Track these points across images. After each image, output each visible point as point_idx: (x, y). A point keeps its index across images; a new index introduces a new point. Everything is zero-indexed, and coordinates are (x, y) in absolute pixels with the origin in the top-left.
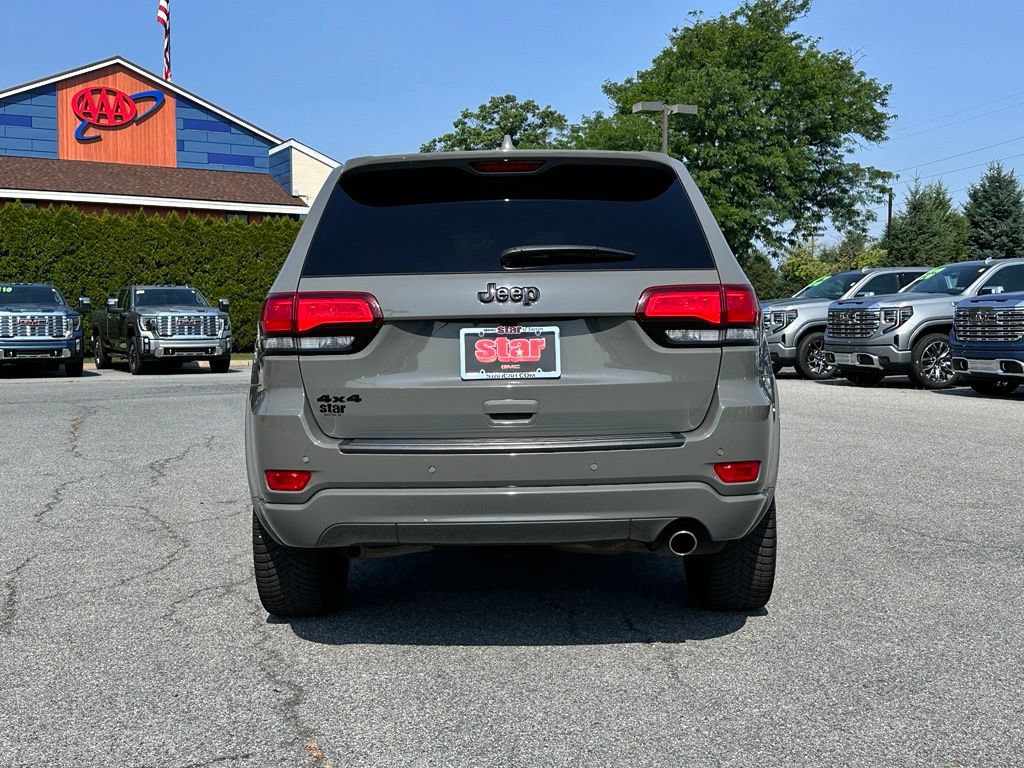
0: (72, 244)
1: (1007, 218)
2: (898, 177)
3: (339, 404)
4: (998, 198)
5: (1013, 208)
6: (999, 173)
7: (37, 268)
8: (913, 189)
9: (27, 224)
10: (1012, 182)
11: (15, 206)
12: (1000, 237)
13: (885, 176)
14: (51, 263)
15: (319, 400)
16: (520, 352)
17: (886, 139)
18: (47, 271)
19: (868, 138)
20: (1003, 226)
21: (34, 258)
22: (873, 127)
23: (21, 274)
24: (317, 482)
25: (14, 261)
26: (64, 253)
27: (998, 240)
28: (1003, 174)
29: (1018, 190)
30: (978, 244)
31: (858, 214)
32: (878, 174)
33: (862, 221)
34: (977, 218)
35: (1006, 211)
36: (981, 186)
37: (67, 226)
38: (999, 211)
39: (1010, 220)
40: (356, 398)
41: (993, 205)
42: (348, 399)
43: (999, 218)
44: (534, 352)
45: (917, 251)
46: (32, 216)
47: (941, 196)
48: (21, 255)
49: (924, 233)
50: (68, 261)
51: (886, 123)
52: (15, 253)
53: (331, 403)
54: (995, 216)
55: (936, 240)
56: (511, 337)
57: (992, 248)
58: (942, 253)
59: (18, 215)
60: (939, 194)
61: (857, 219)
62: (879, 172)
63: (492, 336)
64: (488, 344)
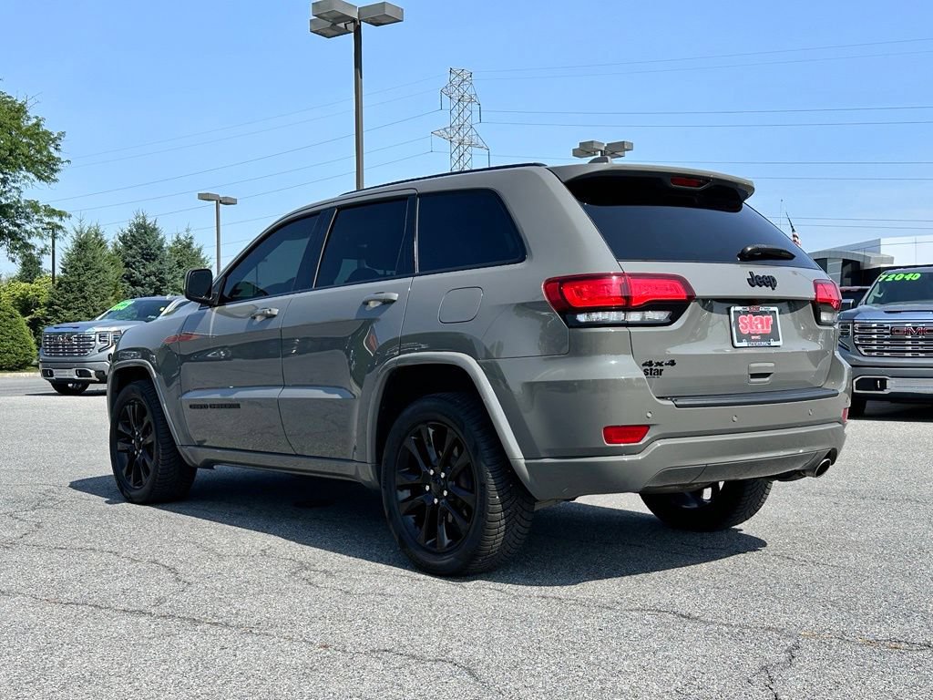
1: (154, 260)
2: (70, 216)
3: (659, 368)
4: (146, 243)
5: (159, 252)
6: (144, 222)
8: (78, 229)
10: (155, 229)
12: (149, 276)
13: (61, 214)
15: (643, 365)
16: (759, 326)
17: (55, 180)
19: (40, 178)
20: (152, 267)
22: (45, 168)
24: (655, 434)
27: (147, 279)
28: (148, 222)
29: (160, 237)
30: (130, 281)
31: (34, 248)
32: (52, 212)
33: (38, 254)
34: (128, 259)
35: (153, 254)
36: (130, 231)
38: (147, 254)
39: (157, 262)
40: (672, 363)
41: (141, 248)
42: (666, 364)
43: (146, 260)
44: (768, 327)
45: (85, 285)
47: (99, 237)
49: (90, 269)
51: (60, 166)
53: (653, 367)
54: (143, 258)
55: (101, 276)
56: (755, 314)
57: (142, 286)
58: (106, 288)
60: (97, 235)
61: (32, 251)
62: (54, 210)
63: (746, 313)
64: (745, 319)
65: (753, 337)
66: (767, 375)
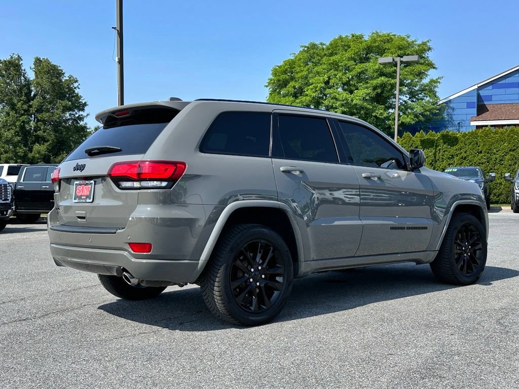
0: (514, 146)
7: (496, 159)
9: (492, 137)
11: (487, 129)
14: (504, 156)
18: (502, 160)
21: (494, 154)
23: (488, 162)
25: (484, 156)
26: (510, 151)
37: (512, 137)
46: (496, 133)
48: (488, 153)
50: (511, 155)
52: (485, 152)
59: (488, 133)
63: (80, 185)
64: (80, 188)
65: (83, 197)
66: (84, 218)
